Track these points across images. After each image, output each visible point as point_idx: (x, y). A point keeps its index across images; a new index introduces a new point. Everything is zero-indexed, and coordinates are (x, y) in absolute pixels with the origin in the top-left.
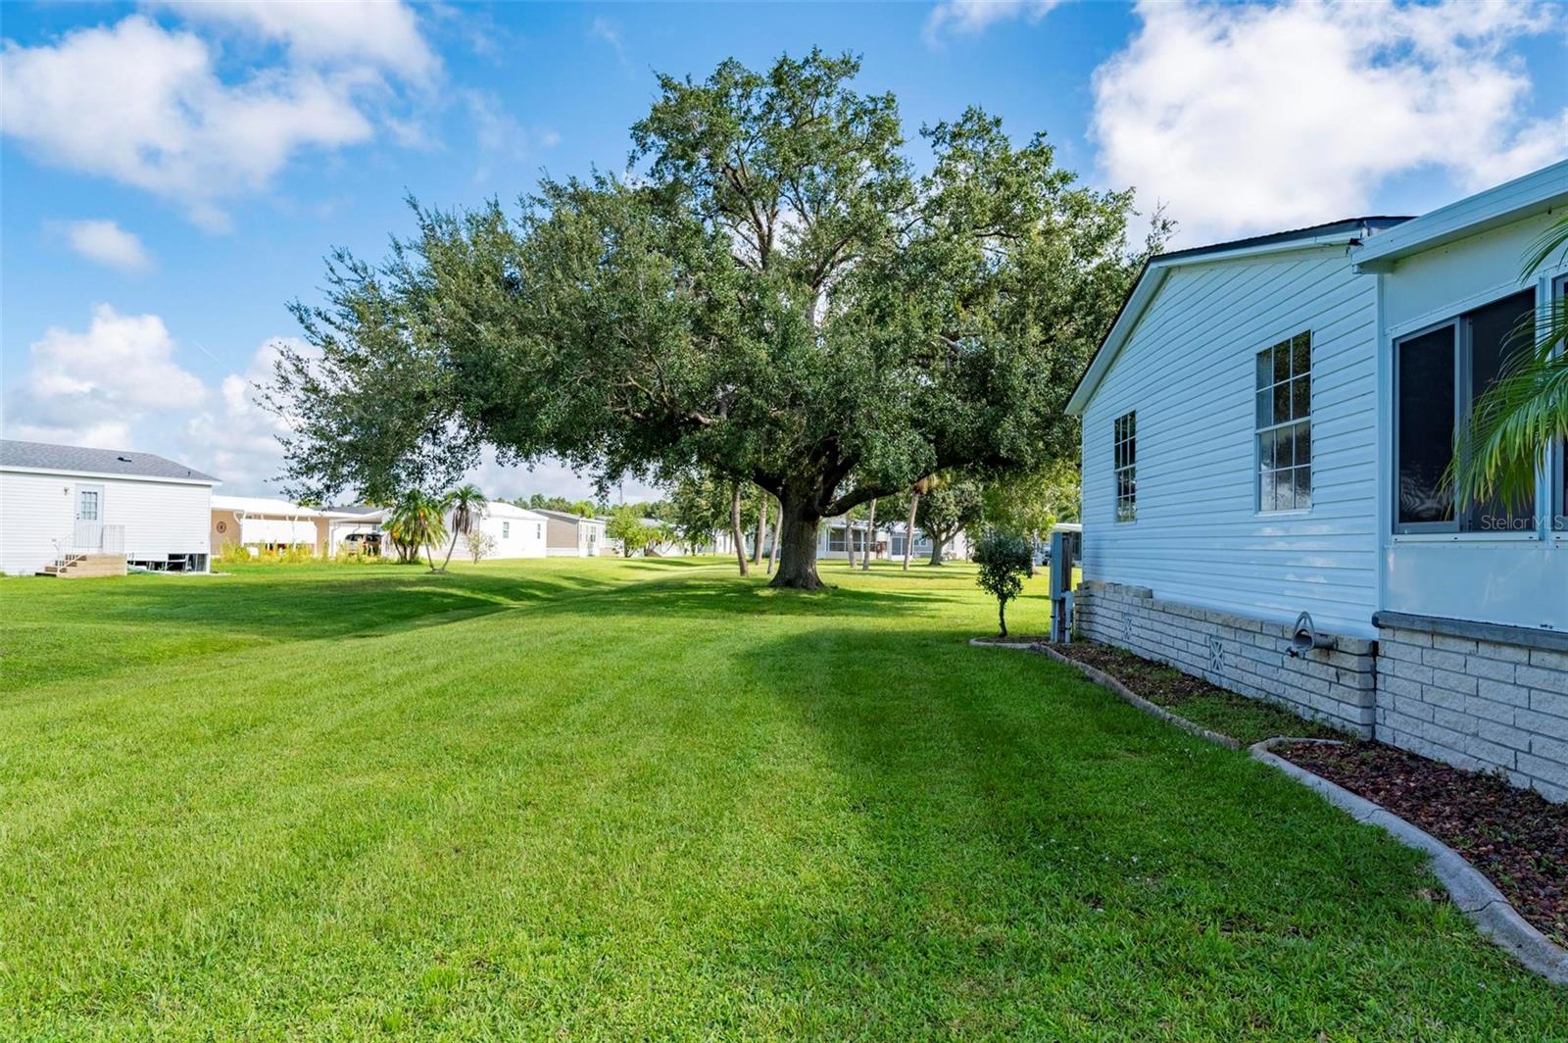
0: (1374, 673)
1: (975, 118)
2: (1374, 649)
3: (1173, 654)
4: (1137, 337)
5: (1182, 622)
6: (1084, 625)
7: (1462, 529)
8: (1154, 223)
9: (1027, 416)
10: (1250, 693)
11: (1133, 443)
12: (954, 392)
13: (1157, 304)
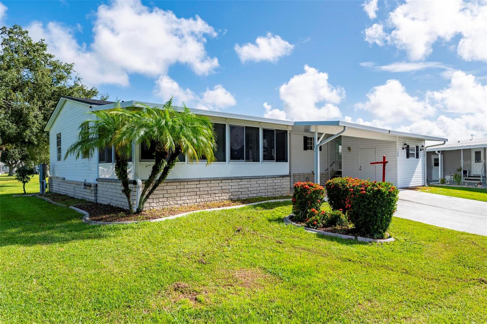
0: (97, 190)
1: (18, 28)
2: (96, 186)
3: (68, 192)
4: (61, 113)
5: (69, 185)
6: (51, 189)
7: (106, 162)
8: (76, 78)
9: (34, 129)
10: (80, 198)
11: (60, 140)
12: (9, 120)
13: (64, 107)
